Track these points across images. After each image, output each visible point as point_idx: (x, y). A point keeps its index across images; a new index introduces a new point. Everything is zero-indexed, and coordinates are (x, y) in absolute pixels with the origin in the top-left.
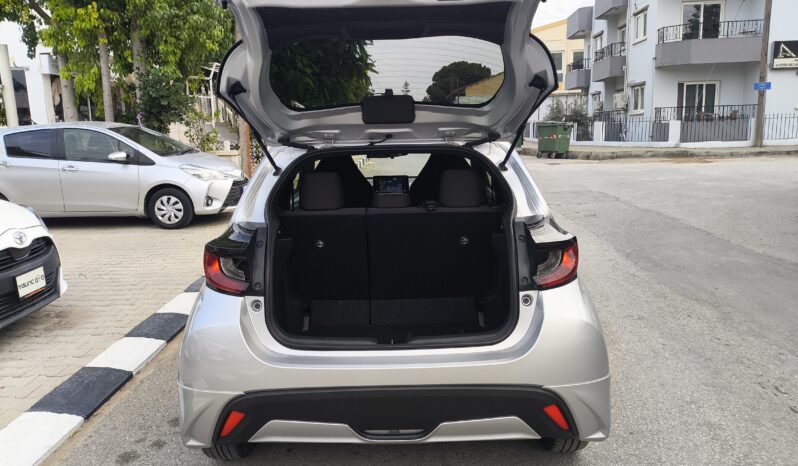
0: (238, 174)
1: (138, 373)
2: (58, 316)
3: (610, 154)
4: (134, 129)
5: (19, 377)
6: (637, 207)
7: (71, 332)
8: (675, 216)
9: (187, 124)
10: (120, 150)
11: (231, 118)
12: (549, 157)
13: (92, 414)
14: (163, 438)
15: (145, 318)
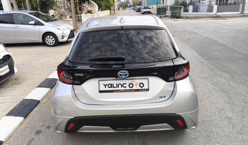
0: (72, 28)
1: (42, 100)
2: (15, 80)
3: (194, 17)
4: (37, 13)
5: (3, 103)
6: (203, 36)
7: (19, 86)
8: (215, 40)
9: (54, 10)
10: (32, 21)
11: (69, 6)
12: (174, 18)
13: (27, 116)
14: (50, 125)
15: (44, 80)
